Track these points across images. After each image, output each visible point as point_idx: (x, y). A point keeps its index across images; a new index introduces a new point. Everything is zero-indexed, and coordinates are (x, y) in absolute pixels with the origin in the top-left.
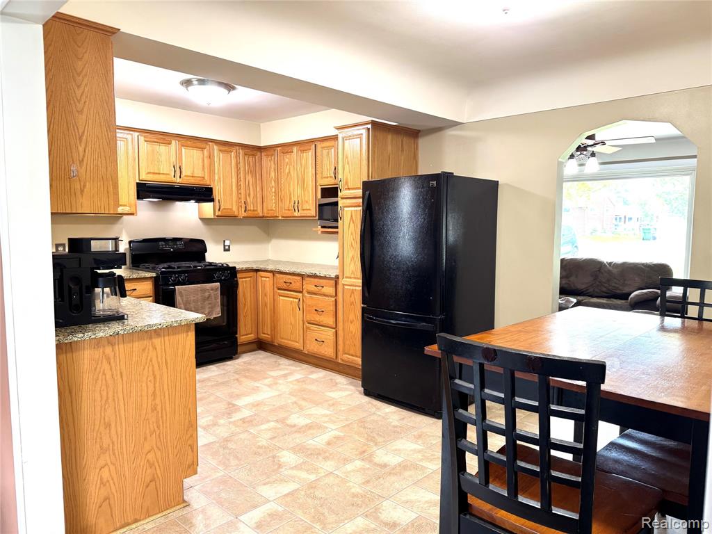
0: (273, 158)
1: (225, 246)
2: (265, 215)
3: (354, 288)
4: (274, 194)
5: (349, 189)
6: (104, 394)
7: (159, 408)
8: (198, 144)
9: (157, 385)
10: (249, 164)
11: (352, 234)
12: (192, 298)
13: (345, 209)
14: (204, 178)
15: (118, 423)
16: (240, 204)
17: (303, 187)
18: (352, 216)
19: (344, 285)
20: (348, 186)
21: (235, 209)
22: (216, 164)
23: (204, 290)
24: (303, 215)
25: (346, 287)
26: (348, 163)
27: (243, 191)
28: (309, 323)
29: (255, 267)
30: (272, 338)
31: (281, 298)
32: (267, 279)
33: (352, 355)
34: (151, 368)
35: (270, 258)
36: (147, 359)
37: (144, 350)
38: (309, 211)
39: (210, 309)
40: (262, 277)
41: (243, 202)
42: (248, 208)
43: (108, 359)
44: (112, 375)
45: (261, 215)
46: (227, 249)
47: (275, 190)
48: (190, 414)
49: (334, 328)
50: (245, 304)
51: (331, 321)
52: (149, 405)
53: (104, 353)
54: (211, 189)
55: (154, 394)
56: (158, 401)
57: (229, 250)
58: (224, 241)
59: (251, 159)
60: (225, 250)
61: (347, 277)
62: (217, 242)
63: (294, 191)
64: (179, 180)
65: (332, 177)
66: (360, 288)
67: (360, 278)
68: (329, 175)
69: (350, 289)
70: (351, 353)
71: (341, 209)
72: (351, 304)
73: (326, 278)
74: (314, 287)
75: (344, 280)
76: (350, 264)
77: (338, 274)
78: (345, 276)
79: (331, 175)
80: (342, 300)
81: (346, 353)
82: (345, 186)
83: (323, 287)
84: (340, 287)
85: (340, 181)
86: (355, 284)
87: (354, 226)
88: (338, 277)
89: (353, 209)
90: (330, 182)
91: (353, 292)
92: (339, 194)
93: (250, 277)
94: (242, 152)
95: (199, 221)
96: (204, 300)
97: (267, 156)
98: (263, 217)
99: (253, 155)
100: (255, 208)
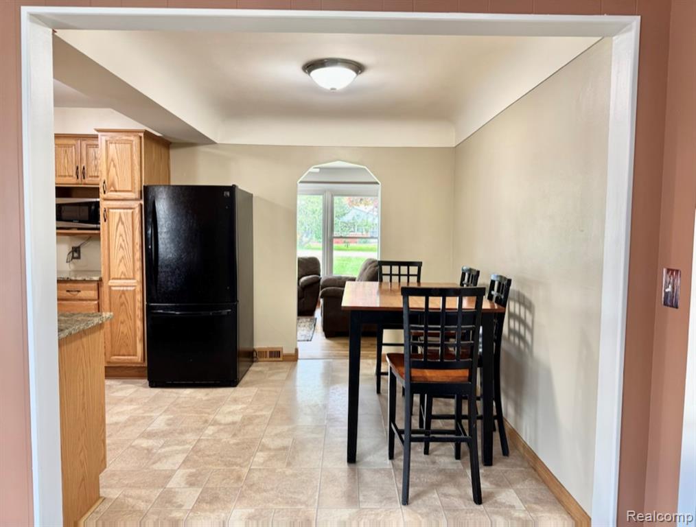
5: (116, 191)
11: (121, 235)
13: (111, 210)
18: (120, 218)
19: (110, 287)
20: (114, 188)
25: (113, 288)
33: (123, 355)
61: (114, 279)
65: (72, 176)
66: (133, 288)
67: (134, 279)
68: (67, 174)
69: (119, 291)
70: (121, 353)
71: (105, 211)
72: (122, 304)
73: (84, 281)
74: (65, 292)
75: (111, 281)
76: (119, 265)
77: (102, 276)
78: (112, 276)
79: (71, 174)
80: (108, 302)
81: (114, 355)
82: (110, 188)
83: (79, 291)
84: (105, 289)
85: (104, 183)
86: (126, 284)
87: (124, 227)
88: (101, 280)
89: (122, 211)
90: (71, 181)
91: (123, 292)
92: (102, 195)
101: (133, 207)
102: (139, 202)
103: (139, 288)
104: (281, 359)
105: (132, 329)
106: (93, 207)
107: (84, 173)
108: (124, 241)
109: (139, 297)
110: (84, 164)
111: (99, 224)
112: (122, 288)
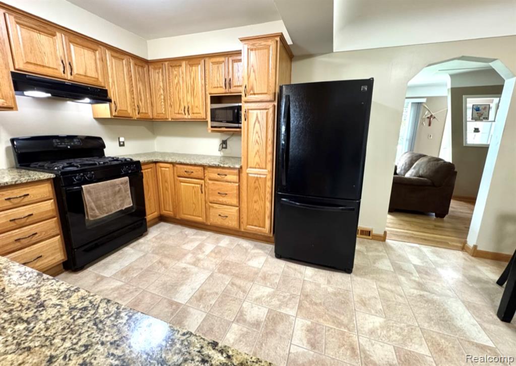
0: (161, 70)
1: (120, 142)
2: (155, 117)
3: (259, 176)
4: (163, 100)
5: (254, 94)
8: (88, 44)
10: (139, 74)
11: (257, 133)
12: (102, 194)
13: (250, 111)
14: (98, 79)
16: (134, 107)
17: (193, 95)
18: (257, 117)
19: (248, 174)
20: (253, 91)
21: (129, 111)
22: (109, 69)
23: (114, 186)
24: (193, 117)
25: (250, 175)
26: (254, 71)
27: (135, 96)
28: (211, 203)
29: (154, 159)
30: (174, 214)
31: (182, 184)
32: (167, 169)
33: (256, 226)
35: (156, 150)
38: (199, 115)
39: (122, 202)
40: (161, 167)
41: (136, 105)
42: (141, 111)
45: (151, 117)
46: (122, 145)
47: (164, 97)
49: (237, 207)
50: (149, 190)
51: (235, 201)
54: (106, 91)
57: (123, 145)
58: (119, 138)
59: (140, 69)
60: (120, 145)
61: (251, 168)
62: (113, 139)
63: (183, 98)
64: (69, 77)
65: (222, 87)
66: (265, 176)
67: (266, 168)
68: (219, 86)
69: (254, 177)
70: (254, 224)
71: (245, 112)
72: (256, 188)
73: (229, 168)
74: (217, 175)
75: (248, 169)
76: (255, 157)
77: (242, 164)
78: (249, 166)
79: (221, 86)
80: (246, 185)
81: (249, 225)
82: (250, 91)
83: (226, 175)
84: (243, 175)
85: (246, 87)
86: (260, 173)
87: (260, 125)
88: (241, 167)
89: (259, 111)
90: (220, 91)
91: (257, 179)
92: (243, 99)
93: (151, 168)
94: (132, 62)
95: (94, 121)
96: (115, 194)
97: (155, 69)
98: (153, 119)
99: (143, 67)
100: (147, 112)
101: (268, 108)
102: (272, 104)
103: (269, 176)
104: (370, 237)
105: (263, 208)
106: (236, 111)
107: (230, 84)
108: (259, 137)
109: (269, 184)
110: (230, 76)
111: (241, 123)
112: (256, 176)
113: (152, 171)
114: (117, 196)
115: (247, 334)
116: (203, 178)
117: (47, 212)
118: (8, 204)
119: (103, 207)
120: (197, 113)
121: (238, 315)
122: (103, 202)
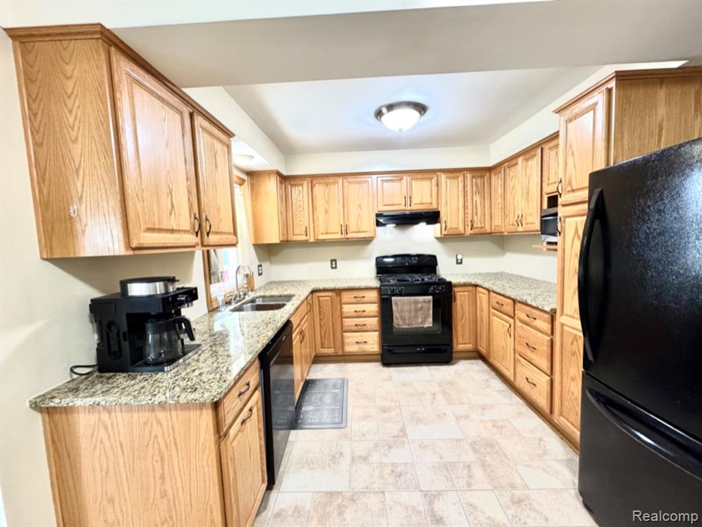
0: (500, 174)
1: (457, 260)
2: (493, 231)
4: (500, 210)
5: (573, 191)
6: (105, 465)
7: (170, 494)
8: (426, 176)
9: (166, 467)
10: (477, 185)
13: (567, 220)
14: (431, 203)
15: (122, 501)
16: (466, 223)
17: (527, 200)
18: (577, 230)
19: (562, 324)
20: (571, 187)
21: (461, 228)
22: (444, 190)
24: (527, 229)
25: (566, 328)
26: (573, 154)
27: (469, 211)
28: (520, 356)
31: (495, 318)
32: (483, 296)
33: (570, 423)
34: (156, 446)
36: (150, 434)
37: (146, 423)
38: (533, 225)
39: (423, 320)
40: (480, 292)
41: (469, 221)
42: (475, 226)
43: (106, 428)
44: (112, 445)
45: (489, 231)
46: (459, 262)
47: (502, 206)
48: (211, 512)
49: (549, 376)
51: (546, 366)
52: (158, 489)
53: (100, 419)
54: (439, 212)
55: (163, 477)
56: (168, 486)
57: (461, 263)
58: (457, 256)
59: (479, 180)
60: (458, 263)
61: (568, 316)
62: (449, 255)
63: (518, 205)
64: (409, 208)
69: (572, 333)
70: (569, 419)
71: (560, 221)
72: (574, 353)
73: (538, 309)
74: (525, 316)
75: (563, 317)
76: (573, 297)
78: (564, 312)
80: (560, 343)
81: (563, 417)
82: (568, 187)
83: (535, 319)
84: (557, 326)
85: (560, 182)
86: (578, 327)
88: (555, 312)
91: (576, 338)
92: (559, 200)
93: (469, 291)
94: (469, 176)
95: (435, 239)
96: (417, 310)
97: (495, 174)
98: (491, 233)
99: (482, 177)
100: (483, 225)
112: (574, 331)
113: (471, 295)
114: (420, 313)
115: (418, 512)
116: (512, 315)
117: (373, 312)
118: (355, 300)
119: (405, 319)
120: (531, 223)
121: (433, 492)
122: (406, 315)
